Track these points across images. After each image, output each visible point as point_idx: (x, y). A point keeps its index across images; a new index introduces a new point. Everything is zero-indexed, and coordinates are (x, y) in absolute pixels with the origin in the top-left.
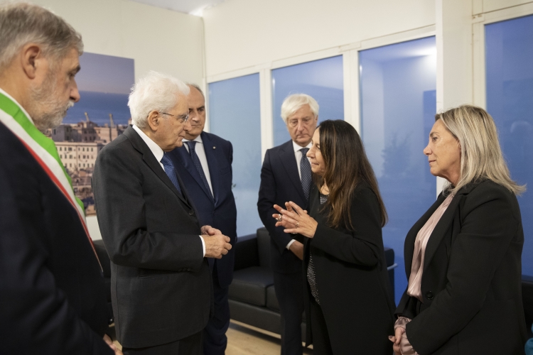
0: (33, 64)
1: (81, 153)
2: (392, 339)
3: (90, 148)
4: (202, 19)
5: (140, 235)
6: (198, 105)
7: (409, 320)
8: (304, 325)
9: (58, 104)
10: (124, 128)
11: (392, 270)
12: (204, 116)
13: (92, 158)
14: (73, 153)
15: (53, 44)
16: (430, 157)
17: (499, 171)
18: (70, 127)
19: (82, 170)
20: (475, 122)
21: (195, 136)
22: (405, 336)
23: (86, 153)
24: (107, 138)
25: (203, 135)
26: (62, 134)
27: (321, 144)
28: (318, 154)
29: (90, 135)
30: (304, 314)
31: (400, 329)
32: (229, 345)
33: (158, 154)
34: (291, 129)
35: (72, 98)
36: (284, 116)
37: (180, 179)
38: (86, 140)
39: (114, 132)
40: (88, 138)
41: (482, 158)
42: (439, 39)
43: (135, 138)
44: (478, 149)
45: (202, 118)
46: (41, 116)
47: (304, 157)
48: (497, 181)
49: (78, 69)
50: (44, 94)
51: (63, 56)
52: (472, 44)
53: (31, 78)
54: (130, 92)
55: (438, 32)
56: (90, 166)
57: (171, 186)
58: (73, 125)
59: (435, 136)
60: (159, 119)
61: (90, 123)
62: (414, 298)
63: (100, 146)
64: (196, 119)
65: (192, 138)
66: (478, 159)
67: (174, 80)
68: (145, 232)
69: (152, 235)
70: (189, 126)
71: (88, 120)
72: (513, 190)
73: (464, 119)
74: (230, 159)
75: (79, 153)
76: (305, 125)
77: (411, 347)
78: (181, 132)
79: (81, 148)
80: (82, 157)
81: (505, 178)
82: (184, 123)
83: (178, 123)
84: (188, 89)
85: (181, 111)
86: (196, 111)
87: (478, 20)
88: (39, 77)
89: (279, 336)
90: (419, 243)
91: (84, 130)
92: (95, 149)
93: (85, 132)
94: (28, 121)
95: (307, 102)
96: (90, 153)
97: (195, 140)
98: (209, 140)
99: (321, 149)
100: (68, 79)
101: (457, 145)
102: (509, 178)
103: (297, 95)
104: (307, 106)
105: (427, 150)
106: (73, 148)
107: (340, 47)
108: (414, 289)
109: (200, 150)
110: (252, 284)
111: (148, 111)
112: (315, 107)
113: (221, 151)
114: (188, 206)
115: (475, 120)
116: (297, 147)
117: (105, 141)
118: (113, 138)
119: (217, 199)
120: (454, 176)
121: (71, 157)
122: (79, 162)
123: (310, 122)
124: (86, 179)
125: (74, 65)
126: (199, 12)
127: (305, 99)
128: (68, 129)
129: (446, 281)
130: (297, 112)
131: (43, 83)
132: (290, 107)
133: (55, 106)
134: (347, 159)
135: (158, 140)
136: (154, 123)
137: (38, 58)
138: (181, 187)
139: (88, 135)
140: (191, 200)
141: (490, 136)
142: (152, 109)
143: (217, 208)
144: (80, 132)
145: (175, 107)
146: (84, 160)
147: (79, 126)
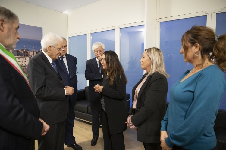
0: (3, 26)
1: (23, 60)
2: (126, 122)
3: (26, 59)
4: (67, 15)
5: (43, 88)
6: (65, 45)
7: (132, 116)
8: (99, 118)
9: (14, 40)
10: (39, 52)
11: (129, 101)
12: (67, 49)
13: (27, 62)
14: (20, 60)
15: (9, 18)
16: (142, 63)
17: (163, 70)
18: (19, 51)
19: (23, 66)
20: (157, 54)
21: (64, 55)
22: (130, 120)
23: (25, 60)
24: (32, 55)
25: (67, 55)
26: (16, 53)
27: (105, 59)
28: (105, 62)
29: (26, 54)
30: (100, 115)
31: (129, 119)
32: (75, 126)
33: (51, 61)
34: (96, 54)
35: (18, 38)
36: (93, 50)
37: (58, 70)
38: (25, 56)
39: (35, 53)
40: (25, 55)
41: (158, 66)
42: (145, 26)
43: (43, 56)
44: (157, 63)
45: (66, 49)
46: (8, 45)
47: (100, 63)
48: (161, 73)
49: (18, 27)
50: (8, 37)
51: (13, 23)
52: (156, 28)
53: (3, 31)
54: (42, 38)
55: (145, 23)
56: (26, 65)
57: (55, 72)
58: (20, 50)
59: (144, 57)
60: (51, 49)
61: (26, 50)
62: (134, 109)
63: (30, 58)
64: (63, 50)
65: (62, 56)
66: (156, 67)
67: (58, 36)
68: (45, 87)
69: (48, 88)
70: (61, 52)
71: (25, 49)
72: (166, 76)
73: (154, 53)
74: (76, 64)
75: (22, 60)
76: (101, 53)
77: (132, 124)
78: (58, 54)
79: (23, 58)
80: (23, 62)
81: (164, 73)
82: (60, 51)
83: (58, 51)
84: (62, 39)
85: (59, 47)
86: (64, 47)
87: (158, 20)
88: (6, 31)
89: (91, 122)
90: (136, 92)
91: (24, 52)
92: (28, 59)
93: (24, 53)
94: (3, 48)
95: (101, 45)
96: (26, 60)
97: (64, 57)
98: (68, 56)
99: (106, 60)
100: (16, 31)
101: (150, 61)
102: (165, 73)
103: (97, 43)
104: (101, 47)
105: (141, 61)
106: (20, 58)
107: (114, 27)
108: (134, 106)
109: (65, 60)
110: (83, 105)
111: (47, 46)
112: (104, 47)
113: (72, 60)
114: (61, 79)
115: (157, 53)
116: (97, 60)
117: (32, 56)
118: (35, 55)
119: (70, 77)
120: (148, 70)
121: (19, 61)
122: (22, 63)
123: (102, 52)
124: (24, 70)
125: (17, 26)
126: (66, 12)
127: (100, 44)
128: (18, 51)
129: (144, 104)
130: (98, 48)
131: (8, 33)
132: (95, 47)
133: (12, 41)
134: (114, 63)
135: (50, 56)
136: (49, 50)
137: (4, 24)
138: (58, 72)
139: (25, 54)
140: (61, 77)
141: (161, 59)
142: (49, 45)
143: (70, 80)
144: (22, 53)
145: (57, 45)
146: (24, 63)
147: (22, 51)
